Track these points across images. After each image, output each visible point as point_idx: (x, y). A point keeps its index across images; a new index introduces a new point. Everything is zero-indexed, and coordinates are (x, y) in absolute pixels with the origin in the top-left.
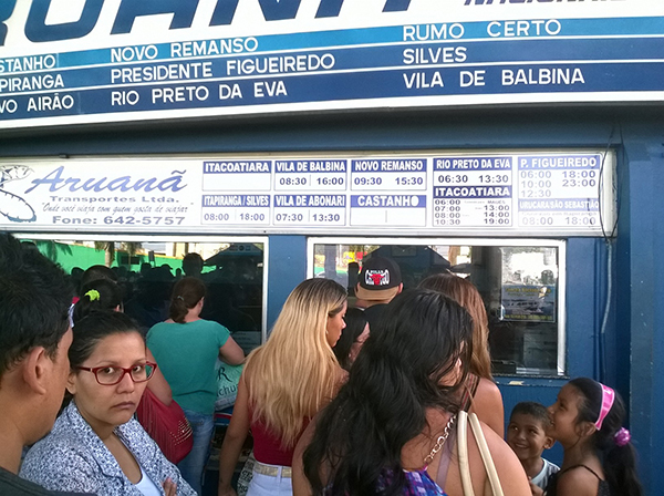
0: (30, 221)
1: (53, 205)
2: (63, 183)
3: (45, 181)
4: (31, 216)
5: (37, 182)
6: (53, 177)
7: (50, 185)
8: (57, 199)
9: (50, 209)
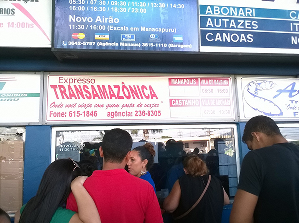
0: (278, 115)
1: (292, 105)
2: (296, 92)
3: (285, 91)
4: (279, 112)
5: (280, 91)
6: (290, 88)
7: (288, 93)
8: (294, 102)
9: (291, 108)
